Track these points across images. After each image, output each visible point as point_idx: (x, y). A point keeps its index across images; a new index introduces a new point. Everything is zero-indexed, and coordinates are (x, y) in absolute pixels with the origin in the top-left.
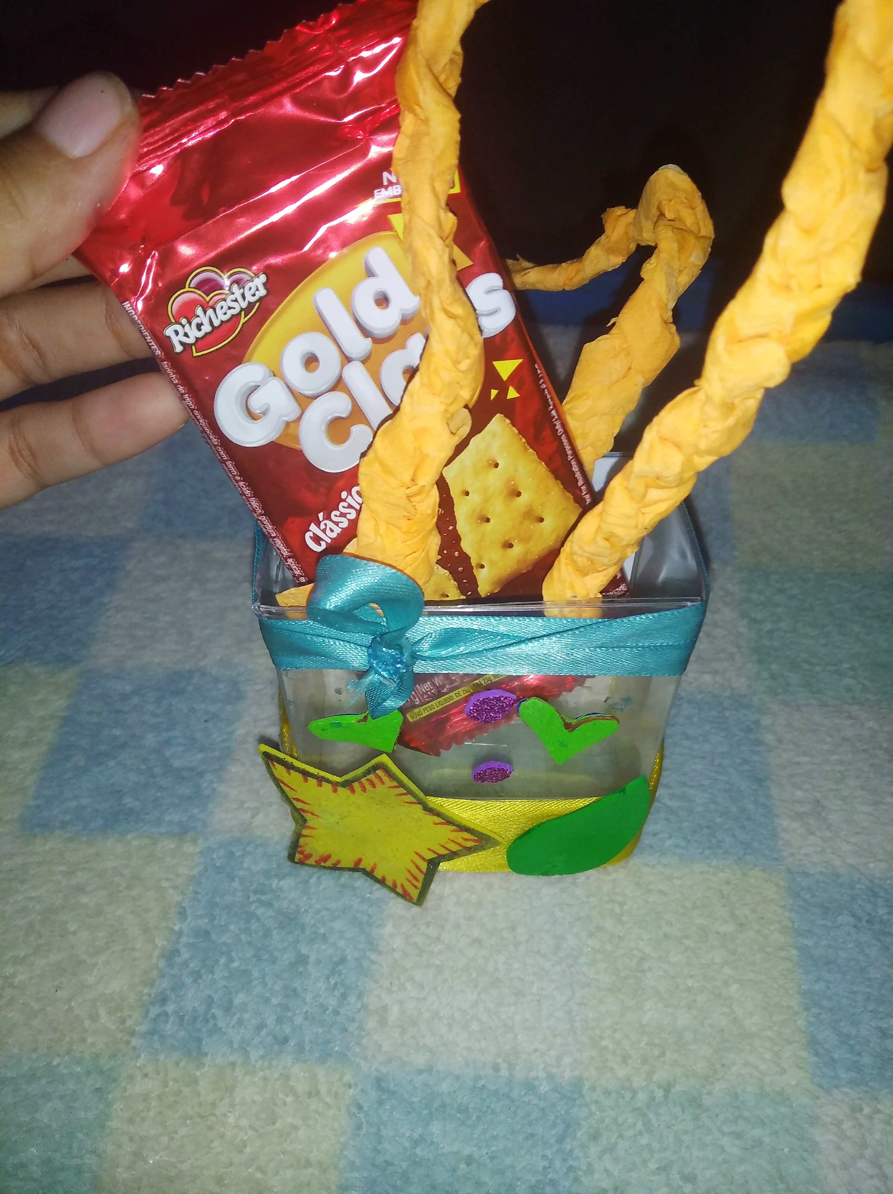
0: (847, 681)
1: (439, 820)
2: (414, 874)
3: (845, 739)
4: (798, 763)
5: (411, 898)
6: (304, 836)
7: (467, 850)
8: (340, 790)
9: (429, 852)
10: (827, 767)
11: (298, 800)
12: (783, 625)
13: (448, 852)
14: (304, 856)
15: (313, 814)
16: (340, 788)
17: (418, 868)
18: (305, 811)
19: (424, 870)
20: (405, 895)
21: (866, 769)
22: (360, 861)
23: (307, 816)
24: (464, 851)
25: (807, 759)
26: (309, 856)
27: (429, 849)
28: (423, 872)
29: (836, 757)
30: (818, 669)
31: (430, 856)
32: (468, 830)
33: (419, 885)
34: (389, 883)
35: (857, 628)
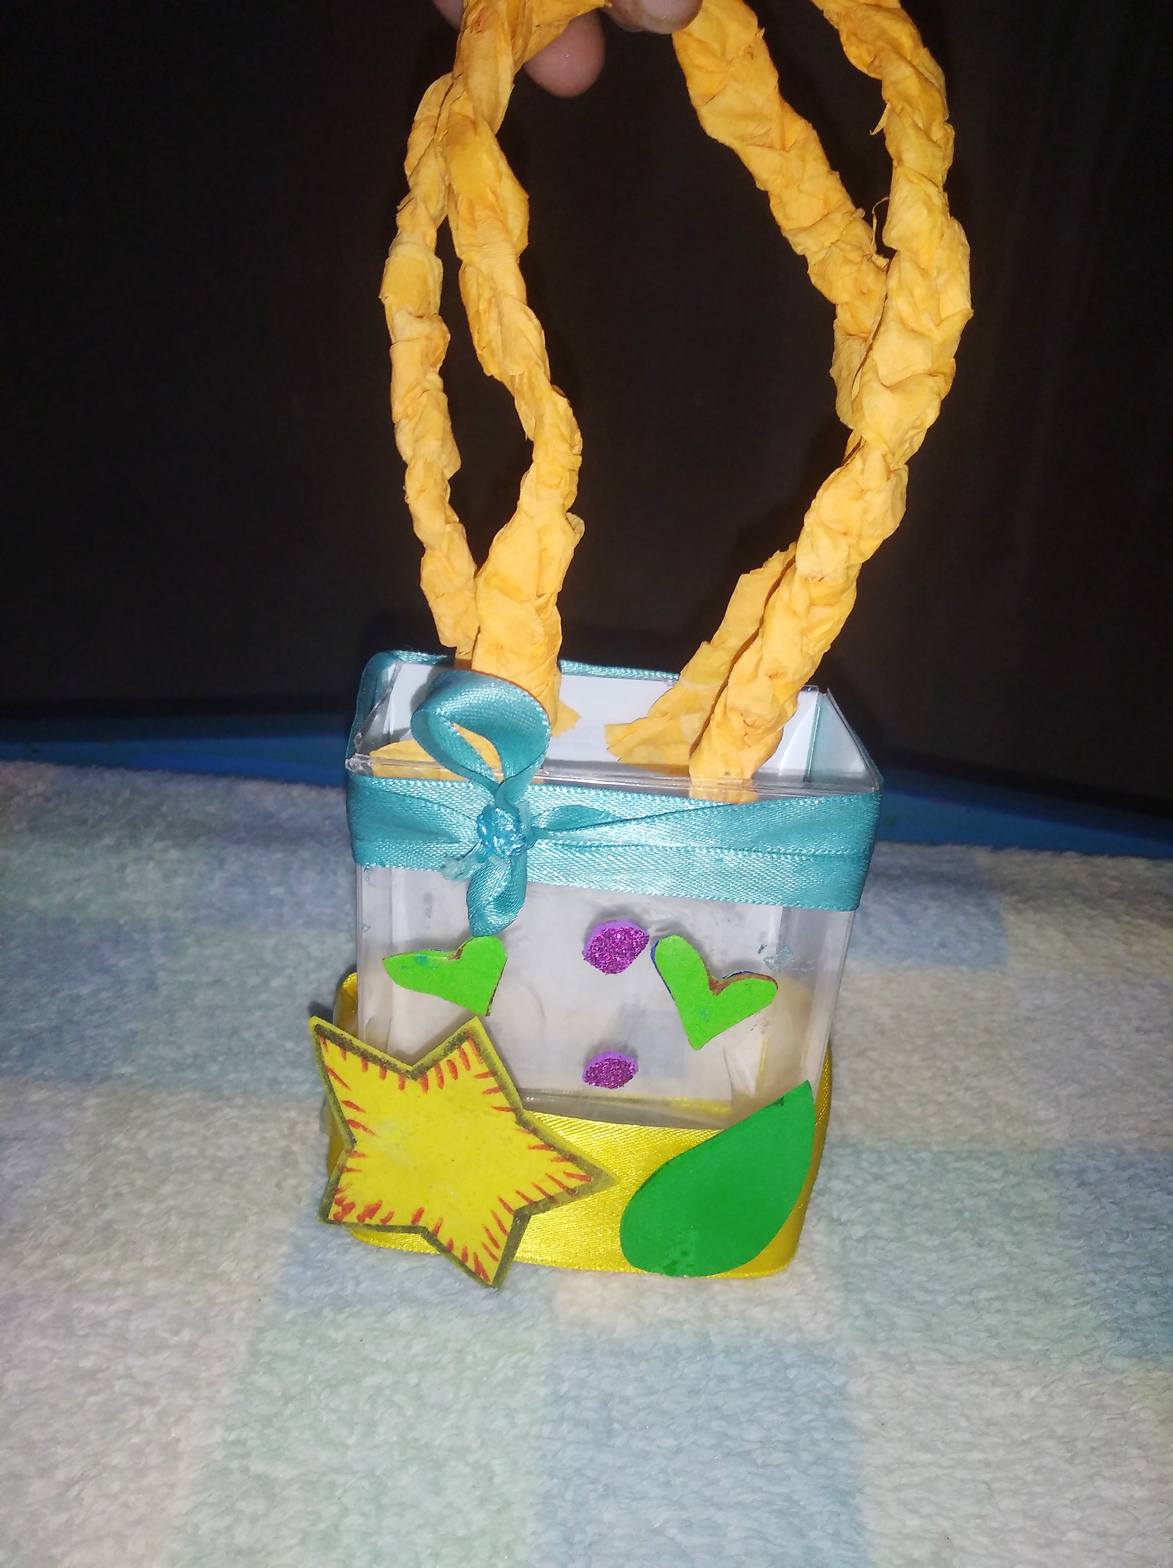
0: (989, 1319)
1: (535, 1141)
2: (493, 1235)
3: (990, 1423)
4: (913, 1465)
5: (486, 1276)
6: (350, 1170)
7: (569, 1193)
8: (410, 1083)
9: (519, 1197)
10: (961, 1474)
11: (349, 1104)
12: (882, 1230)
13: (543, 1197)
14: (343, 1210)
15: (365, 1129)
16: (410, 1080)
17: (500, 1224)
18: (356, 1124)
19: (508, 1228)
20: (477, 1273)
21: (1029, 1478)
22: (420, 1213)
23: (358, 1133)
24: (566, 1195)
25: (928, 1457)
26: (352, 1206)
27: (518, 1193)
28: (506, 1231)
29: (976, 1456)
30: (941, 1300)
31: (518, 1203)
32: (572, 1158)
33: (499, 1253)
34: (458, 1252)
35: (999, 1235)
